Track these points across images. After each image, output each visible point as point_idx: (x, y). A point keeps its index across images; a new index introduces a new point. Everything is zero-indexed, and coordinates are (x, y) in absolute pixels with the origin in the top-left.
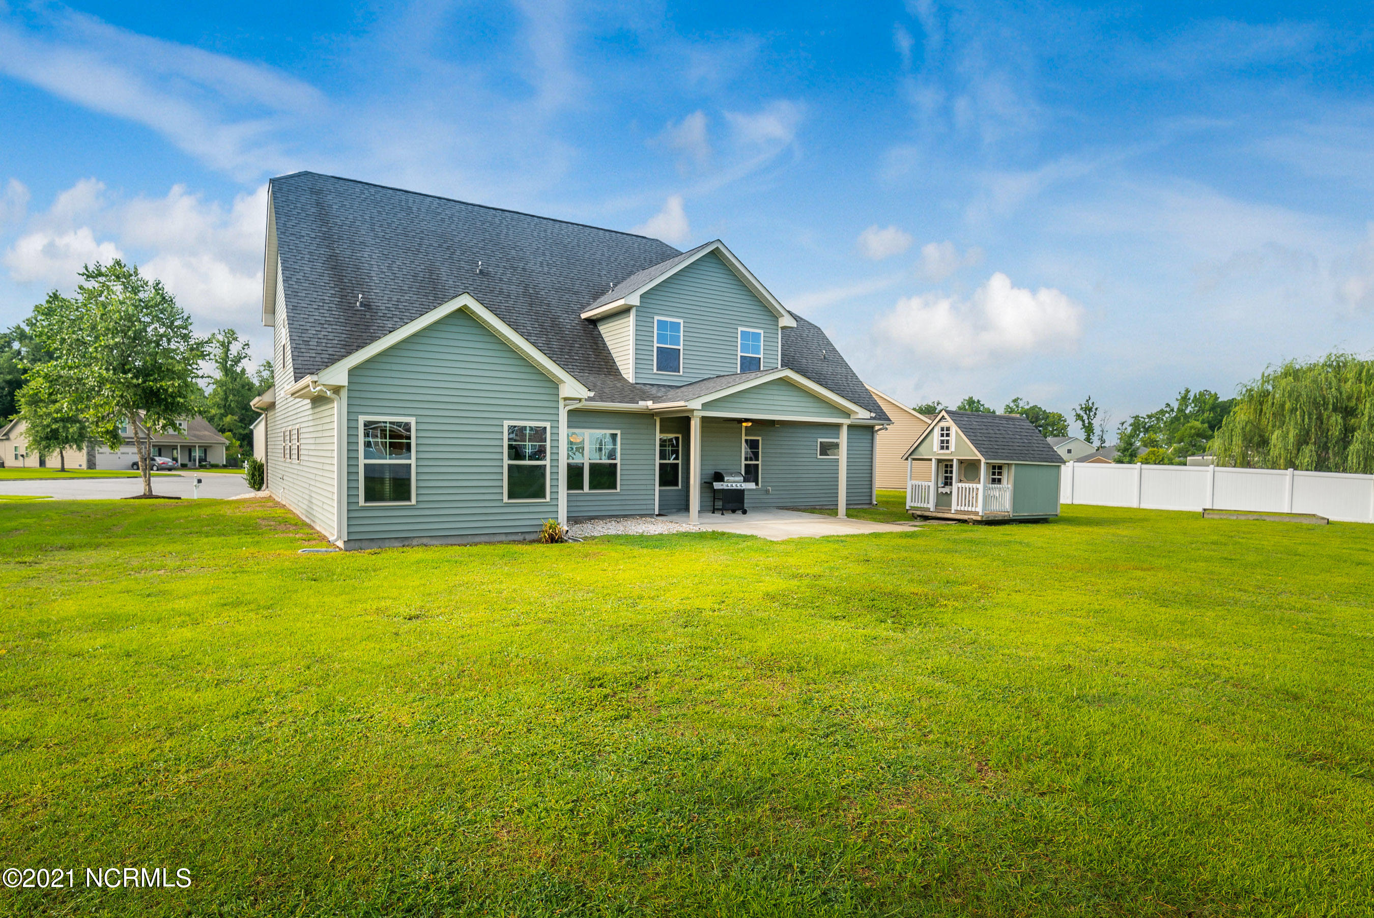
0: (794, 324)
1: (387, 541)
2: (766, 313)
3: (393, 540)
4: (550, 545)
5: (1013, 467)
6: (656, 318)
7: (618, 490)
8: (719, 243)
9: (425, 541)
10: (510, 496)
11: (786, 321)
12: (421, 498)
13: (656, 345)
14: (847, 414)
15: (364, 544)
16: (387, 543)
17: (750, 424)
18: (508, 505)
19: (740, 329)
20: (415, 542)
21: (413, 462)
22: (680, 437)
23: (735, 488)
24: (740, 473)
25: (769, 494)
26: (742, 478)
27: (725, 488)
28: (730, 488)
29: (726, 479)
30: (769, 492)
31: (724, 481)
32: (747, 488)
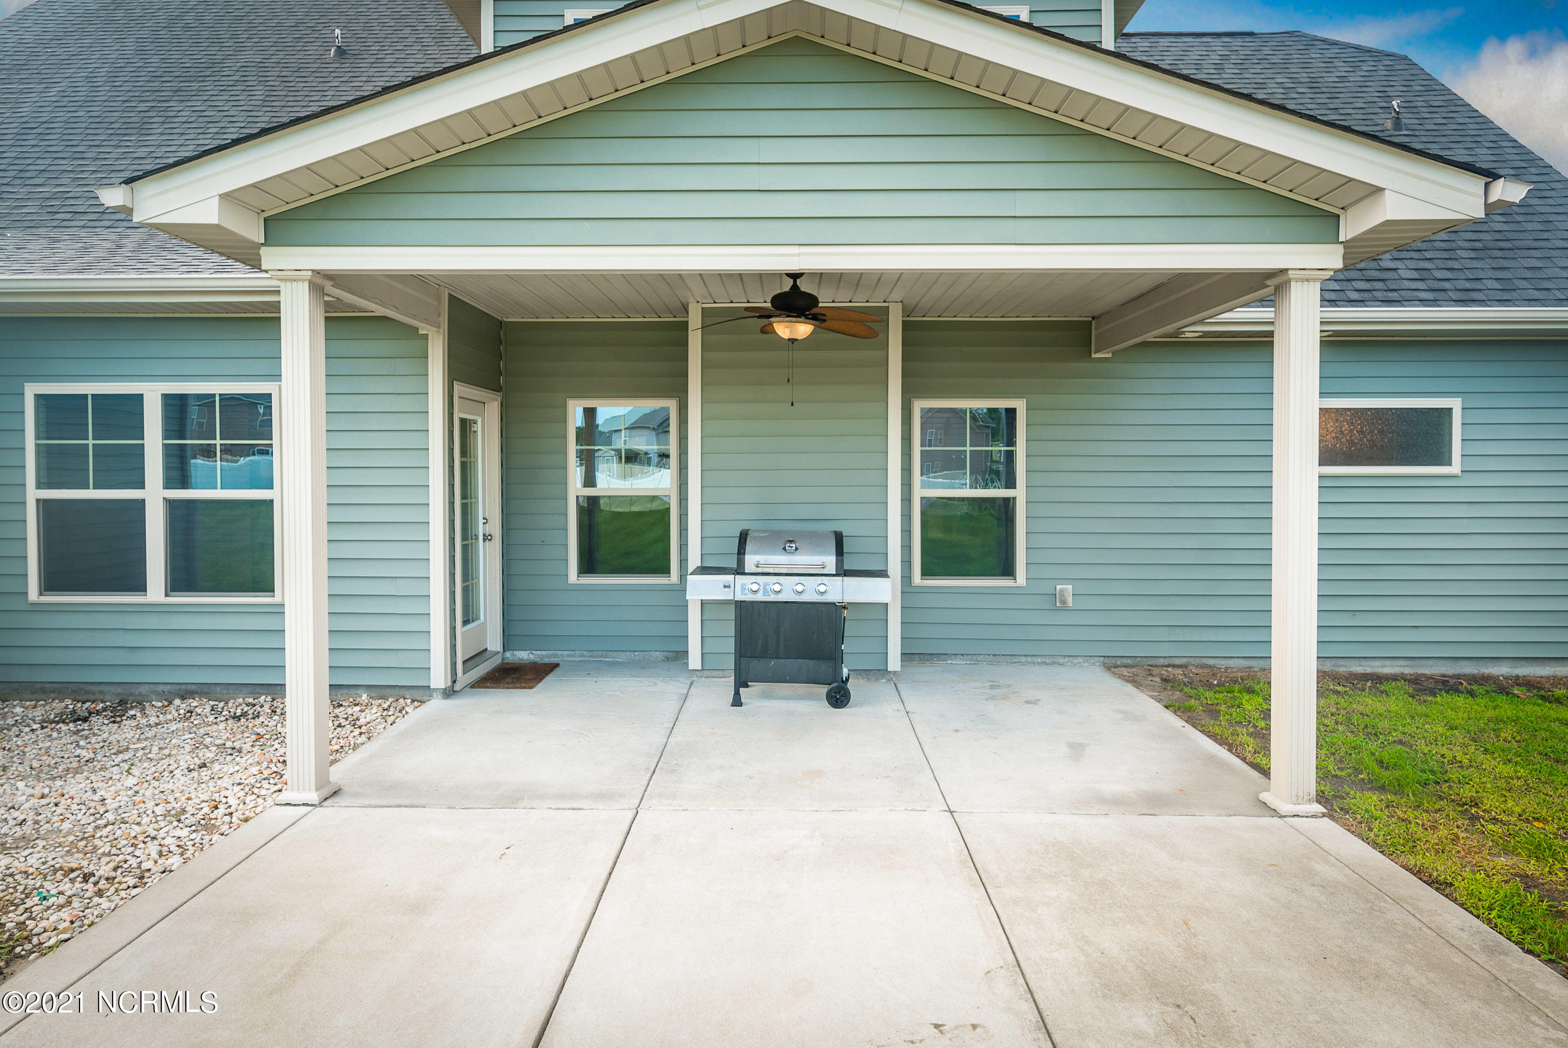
7: (278, 595)
14: (1320, 215)
17: (803, 330)
22: (671, 405)
23: (781, 598)
24: (839, 540)
25: (1064, 608)
26: (830, 561)
27: (739, 597)
28: (760, 597)
29: (751, 561)
30: (1064, 602)
31: (739, 570)
32: (849, 598)
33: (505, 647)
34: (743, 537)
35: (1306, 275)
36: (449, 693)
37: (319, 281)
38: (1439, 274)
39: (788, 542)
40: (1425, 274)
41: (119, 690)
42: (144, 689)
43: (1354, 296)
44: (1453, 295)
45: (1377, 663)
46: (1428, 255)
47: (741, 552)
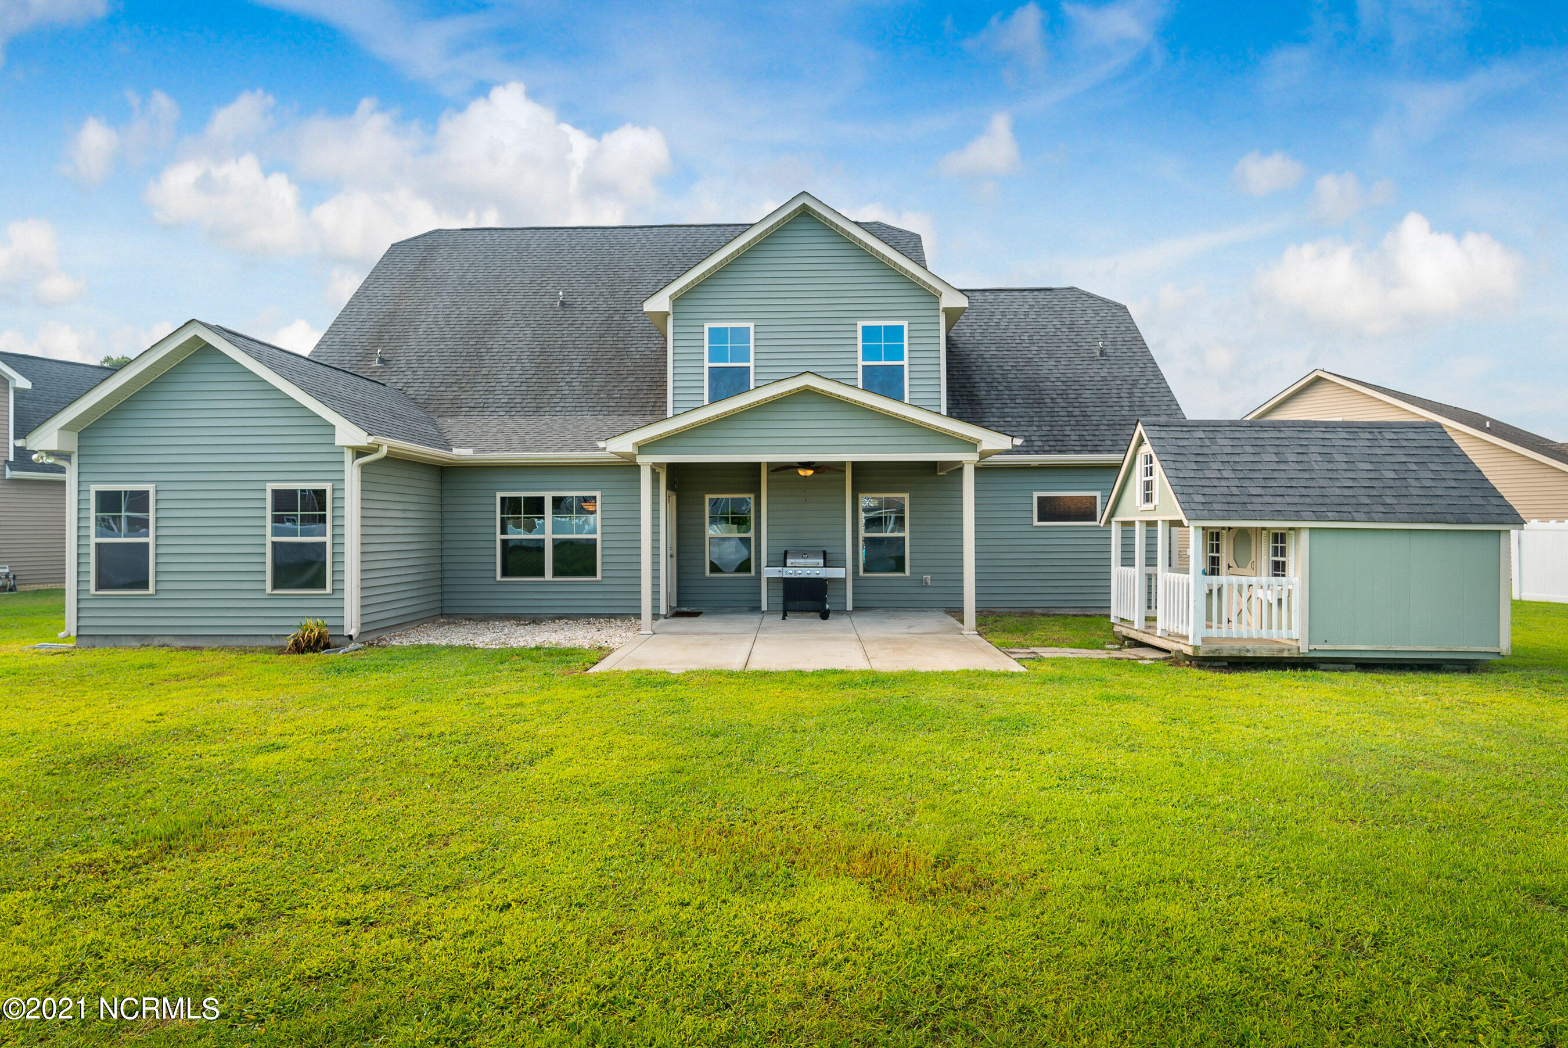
0: (963, 302)
1: (123, 638)
2: (914, 293)
3: (130, 638)
4: (296, 656)
5: (1305, 536)
6: (707, 326)
7: (599, 577)
8: (805, 196)
9: (167, 641)
10: (276, 586)
11: (951, 300)
12: (161, 587)
13: (707, 365)
14: (971, 445)
15: (97, 641)
16: (124, 642)
17: (810, 472)
18: (272, 598)
19: (861, 324)
20: (156, 642)
21: (151, 540)
22: (750, 497)
23: (801, 576)
24: (825, 553)
25: (927, 586)
26: (821, 561)
27: (785, 576)
28: (793, 576)
29: (789, 562)
30: (926, 583)
31: (785, 566)
32: (828, 576)
33: (678, 606)
34: (786, 553)
35: (969, 463)
36: (665, 617)
37: (654, 467)
38: (1088, 438)
39: (803, 553)
40: (1082, 438)
41: (532, 616)
42: (542, 616)
43: (1047, 448)
44: (1089, 448)
45: (1068, 610)
46: (1087, 428)
47: (785, 558)
